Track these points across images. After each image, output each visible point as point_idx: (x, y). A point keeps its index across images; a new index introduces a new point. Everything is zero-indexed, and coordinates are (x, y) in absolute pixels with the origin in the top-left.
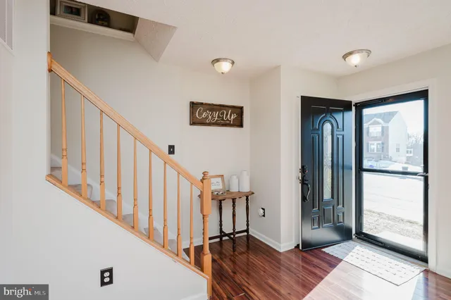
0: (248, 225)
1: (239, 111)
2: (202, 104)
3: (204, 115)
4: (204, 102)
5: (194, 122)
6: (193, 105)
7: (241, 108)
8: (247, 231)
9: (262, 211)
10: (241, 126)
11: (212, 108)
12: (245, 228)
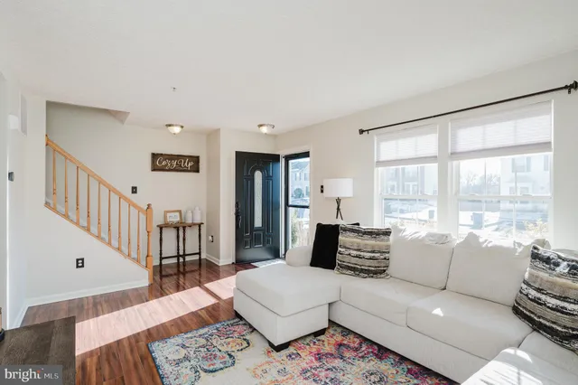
0: (200, 249)
1: (196, 160)
2: (162, 154)
3: (164, 163)
4: (164, 153)
5: (154, 169)
6: (154, 156)
7: (198, 157)
8: (199, 254)
9: (210, 238)
10: (198, 171)
11: (171, 157)
12: (198, 251)
